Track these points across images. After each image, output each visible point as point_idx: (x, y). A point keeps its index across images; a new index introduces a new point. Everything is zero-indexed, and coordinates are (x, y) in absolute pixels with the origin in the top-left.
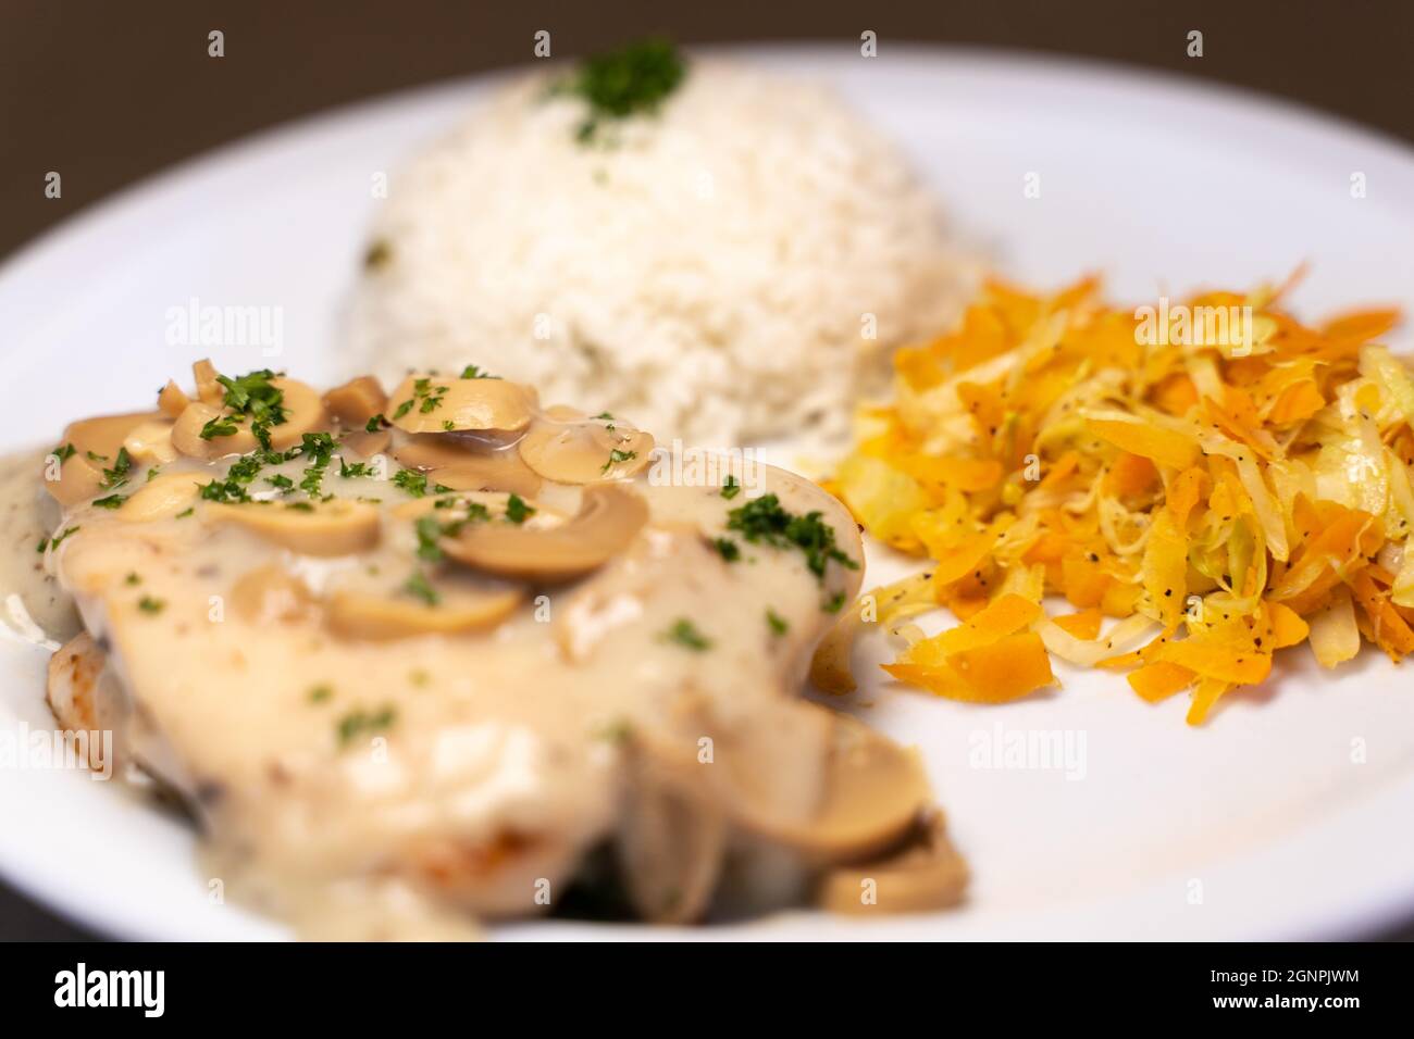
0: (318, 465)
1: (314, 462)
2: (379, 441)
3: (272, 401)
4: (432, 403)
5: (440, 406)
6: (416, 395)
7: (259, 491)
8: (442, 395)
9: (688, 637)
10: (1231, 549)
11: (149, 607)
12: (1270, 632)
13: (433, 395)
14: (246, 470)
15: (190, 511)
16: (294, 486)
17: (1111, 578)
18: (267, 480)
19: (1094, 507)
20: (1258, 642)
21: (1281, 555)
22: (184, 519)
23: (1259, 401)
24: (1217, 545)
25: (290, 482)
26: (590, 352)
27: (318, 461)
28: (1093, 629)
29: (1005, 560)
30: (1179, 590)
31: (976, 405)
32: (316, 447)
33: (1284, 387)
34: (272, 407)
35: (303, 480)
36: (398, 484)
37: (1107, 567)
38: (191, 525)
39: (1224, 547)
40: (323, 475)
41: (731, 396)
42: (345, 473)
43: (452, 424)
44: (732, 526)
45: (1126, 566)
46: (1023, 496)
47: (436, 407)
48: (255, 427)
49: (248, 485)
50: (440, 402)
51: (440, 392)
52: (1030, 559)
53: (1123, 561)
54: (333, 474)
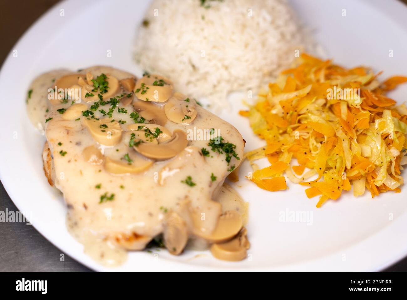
0: (113, 108)
1: (112, 107)
2: (129, 101)
3: (105, 86)
4: (144, 92)
5: (146, 93)
6: (141, 88)
7: (97, 114)
8: (147, 90)
9: (190, 182)
10: (338, 161)
11: (63, 153)
12: (342, 185)
13: (145, 89)
14: (95, 107)
15: (79, 119)
16: (106, 113)
17: (309, 159)
18: (100, 111)
19: (309, 138)
20: (339, 187)
21: (349, 167)
22: (77, 121)
23: (355, 120)
24: (335, 159)
25: (105, 112)
26: (194, 66)
27: (113, 106)
28: (301, 172)
29: (283, 150)
30: (323, 169)
31: (284, 107)
32: (114, 102)
33: (361, 119)
34: (105, 87)
35: (108, 112)
36: (131, 117)
37: (308, 156)
38: (78, 123)
39: (337, 160)
40: (113, 111)
41: (228, 81)
42: (119, 111)
43: (148, 99)
44: (210, 144)
45: (313, 157)
46: (292, 132)
47: (145, 93)
48: (99, 95)
49: (95, 111)
50: (146, 92)
51: (147, 89)
52: (289, 151)
53: (313, 155)
54: (116, 111)
